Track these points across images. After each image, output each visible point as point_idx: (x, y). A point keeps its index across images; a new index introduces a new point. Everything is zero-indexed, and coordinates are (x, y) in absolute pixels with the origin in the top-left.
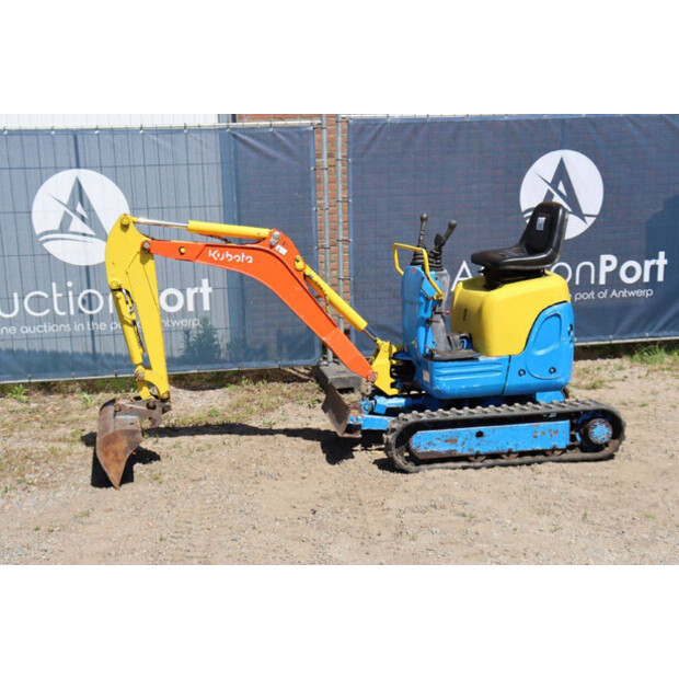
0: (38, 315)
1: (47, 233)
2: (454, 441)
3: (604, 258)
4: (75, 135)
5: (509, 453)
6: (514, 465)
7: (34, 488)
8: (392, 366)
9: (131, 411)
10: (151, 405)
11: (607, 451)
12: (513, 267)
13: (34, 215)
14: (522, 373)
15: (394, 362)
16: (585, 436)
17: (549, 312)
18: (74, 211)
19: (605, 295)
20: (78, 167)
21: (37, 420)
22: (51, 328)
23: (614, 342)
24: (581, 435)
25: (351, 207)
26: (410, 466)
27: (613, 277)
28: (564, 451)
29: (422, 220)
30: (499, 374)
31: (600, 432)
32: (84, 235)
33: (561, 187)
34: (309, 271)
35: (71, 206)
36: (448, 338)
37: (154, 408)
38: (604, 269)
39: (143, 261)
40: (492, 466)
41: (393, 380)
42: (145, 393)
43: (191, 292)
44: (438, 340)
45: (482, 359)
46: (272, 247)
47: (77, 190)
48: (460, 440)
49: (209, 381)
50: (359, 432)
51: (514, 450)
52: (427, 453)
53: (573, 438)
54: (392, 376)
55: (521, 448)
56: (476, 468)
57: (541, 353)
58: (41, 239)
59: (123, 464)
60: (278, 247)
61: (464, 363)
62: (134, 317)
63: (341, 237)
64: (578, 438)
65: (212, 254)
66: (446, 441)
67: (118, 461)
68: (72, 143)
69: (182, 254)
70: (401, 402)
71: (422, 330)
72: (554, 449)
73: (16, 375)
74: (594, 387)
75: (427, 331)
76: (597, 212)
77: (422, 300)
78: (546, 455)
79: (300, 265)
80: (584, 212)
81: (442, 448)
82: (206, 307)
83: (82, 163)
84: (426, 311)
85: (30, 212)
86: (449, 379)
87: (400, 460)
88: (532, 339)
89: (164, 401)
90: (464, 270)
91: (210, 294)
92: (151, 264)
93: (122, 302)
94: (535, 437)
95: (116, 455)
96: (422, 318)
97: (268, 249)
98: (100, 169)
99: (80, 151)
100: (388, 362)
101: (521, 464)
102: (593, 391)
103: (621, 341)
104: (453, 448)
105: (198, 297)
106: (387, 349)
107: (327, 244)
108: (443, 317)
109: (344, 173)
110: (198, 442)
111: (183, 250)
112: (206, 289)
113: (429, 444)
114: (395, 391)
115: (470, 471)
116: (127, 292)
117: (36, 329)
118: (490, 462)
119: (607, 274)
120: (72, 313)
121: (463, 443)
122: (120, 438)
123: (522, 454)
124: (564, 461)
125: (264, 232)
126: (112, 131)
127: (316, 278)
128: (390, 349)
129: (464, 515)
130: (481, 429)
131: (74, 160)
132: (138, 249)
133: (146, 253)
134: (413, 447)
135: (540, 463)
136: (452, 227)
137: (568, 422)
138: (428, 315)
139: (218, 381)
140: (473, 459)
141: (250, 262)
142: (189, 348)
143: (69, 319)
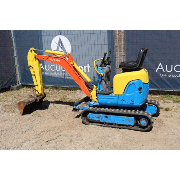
2: (99, 118)
5: (115, 124)
14: (123, 100)
17: (131, 83)
18: (59, 46)
20: (60, 35)
22: (56, 74)
25: (125, 46)
30: (115, 100)
32: (62, 52)
35: (59, 44)
40: (109, 127)
43: (85, 67)
48: (101, 118)
56: (105, 127)
61: (105, 95)
62: (34, 74)
64: (139, 123)
66: (97, 117)
72: (129, 125)
82: (89, 71)
85: (51, 46)
88: (126, 90)
90: (160, 66)
91: (90, 68)
101: (118, 128)
104: (99, 120)
105: (87, 68)
107: (118, 56)
109: (123, 36)
112: (88, 67)
113: (92, 117)
117: (53, 74)
118: (109, 125)
120: (60, 70)
121: (102, 119)
131: (59, 33)
134: (88, 117)
143: (59, 72)
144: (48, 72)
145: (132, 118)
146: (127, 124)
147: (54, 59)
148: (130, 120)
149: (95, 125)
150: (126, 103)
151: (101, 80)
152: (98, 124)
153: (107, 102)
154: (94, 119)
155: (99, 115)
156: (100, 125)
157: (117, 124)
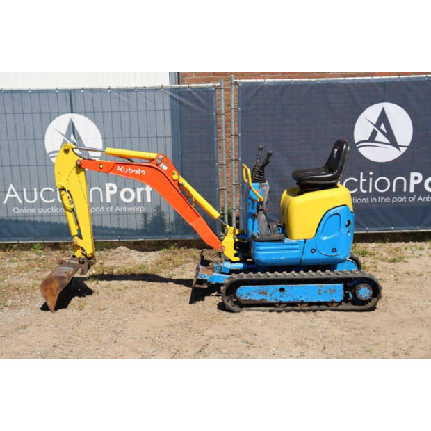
0: (48, 202)
1: (53, 152)
2: (264, 293)
3: (413, 175)
4: (70, 93)
5: (302, 303)
6: (304, 311)
7: (7, 309)
8: (236, 243)
9: (69, 264)
10: (81, 261)
11: (370, 305)
12: (310, 182)
13: (46, 141)
14: (313, 251)
15: (237, 240)
16: (354, 294)
18: (69, 139)
19: (414, 199)
21: (39, 266)
22: (56, 210)
23: (420, 231)
24: (352, 294)
26: (236, 308)
27: (420, 187)
28: (340, 303)
29: (259, 149)
31: (364, 292)
33: (383, 127)
34: (182, 181)
36: (269, 226)
37: (83, 263)
38: (413, 182)
39: (78, 173)
40: (289, 311)
41: (236, 252)
42: (78, 254)
44: (261, 227)
45: (286, 240)
46: (158, 165)
47: (71, 126)
48: (269, 293)
49: (154, 245)
50: (206, 284)
51: (305, 301)
52: (247, 300)
53: (346, 296)
54: (235, 249)
55: (310, 300)
56: (279, 312)
57: (325, 238)
58: (50, 156)
59: (56, 297)
60: (162, 165)
61: (274, 243)
63: (234, 158)
64: (351, 295)
65: (120, 169)
66: (259, 293)
67: (53, 295)
68: (68, 98)
69: (101, 168)
70: (240, 266)
71: (250, 221)
72: (332, 302)
73: (36, 238)
74: (394, 261)
75: (254, 221)
76: (408, 144)
77: (250, 201)
78: (328, 306)
79: (175, 177)
80: (399, 144)
81: (257, 297)
83: (74, 111)
84: (253, 208)
86: (263, 253)
87: (229, 304)
89: (89, 259)
92: (82, 173)
93: (65, 197)
94: (320, 293)
95: (52, 291)
96: (251, 213)
97: (156, 166)
98: (85, 113)
99: (73, 102)
100: (233, 240)
101: (309, 311)
102: (393, 264)
103: (425, 231)
104: (264, 297)
106: (232, 232)
108: (264, 213)
110: (121, 285)
111: (101, 166)
113: (248, 294)
114: (238, 259)
115: (275, 313)
116: (68, 191)
117: (47, 210)
118: (289, 308)
119: (415, 185)
122: (54, 281)
123: (311, 304)
124: (339, 310)
125: (153, 155)
126: (92, 90)
127: (187, 185)
128: (234, 232)
129: (247, 342)
130: (284, 286)
132: (74, 165)
133: (79, 167)
134: (238, 296)
135: (322, 310)
136: (269, 155)
137: (342, 284)
138: (254, 211)
139: (158, 246)
140: (278, 305)
141: (144, 174)
142: (146, 225)
144: (32, 206)
145: (340, 286)
146: (328, 300)
147: (130, 170)
148: (334, 291)
149: (257, 310)
150: (321, 257)
151: (258, 210)
152: (262, 308)
153: (278, 258)
154: (252, 298)
155: (265, 286)
156: (268, 309)
157: (306, 303)
